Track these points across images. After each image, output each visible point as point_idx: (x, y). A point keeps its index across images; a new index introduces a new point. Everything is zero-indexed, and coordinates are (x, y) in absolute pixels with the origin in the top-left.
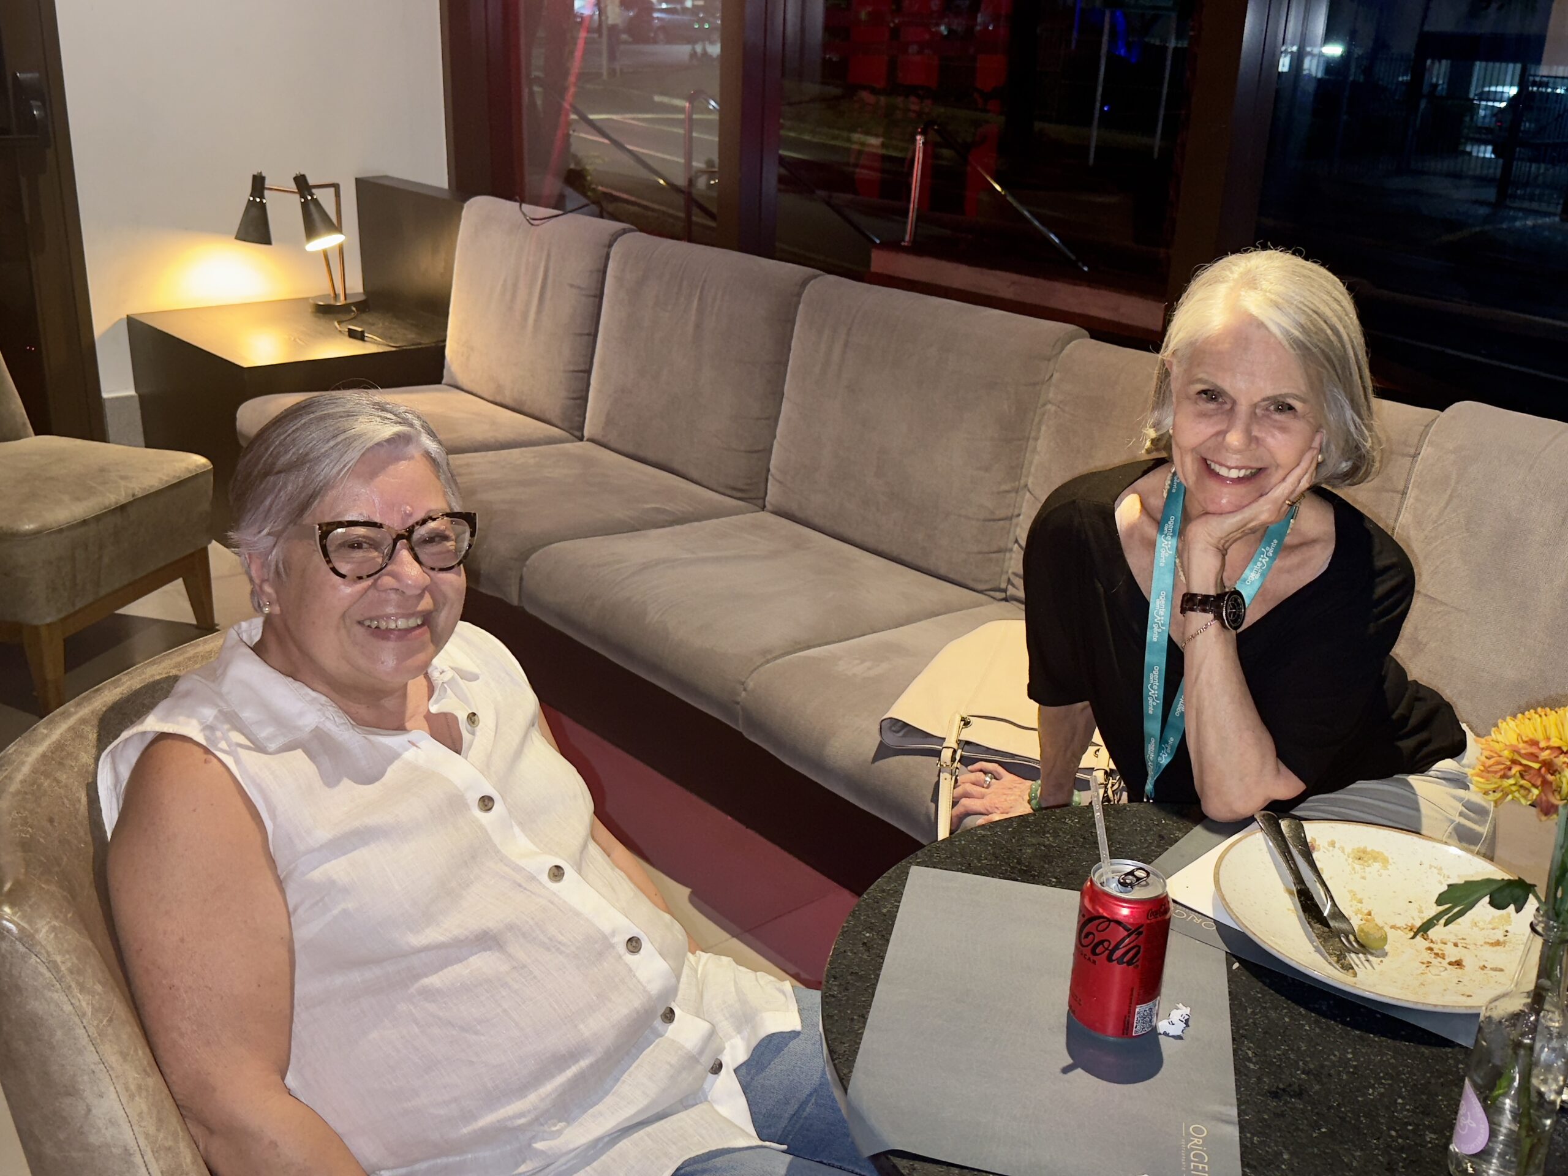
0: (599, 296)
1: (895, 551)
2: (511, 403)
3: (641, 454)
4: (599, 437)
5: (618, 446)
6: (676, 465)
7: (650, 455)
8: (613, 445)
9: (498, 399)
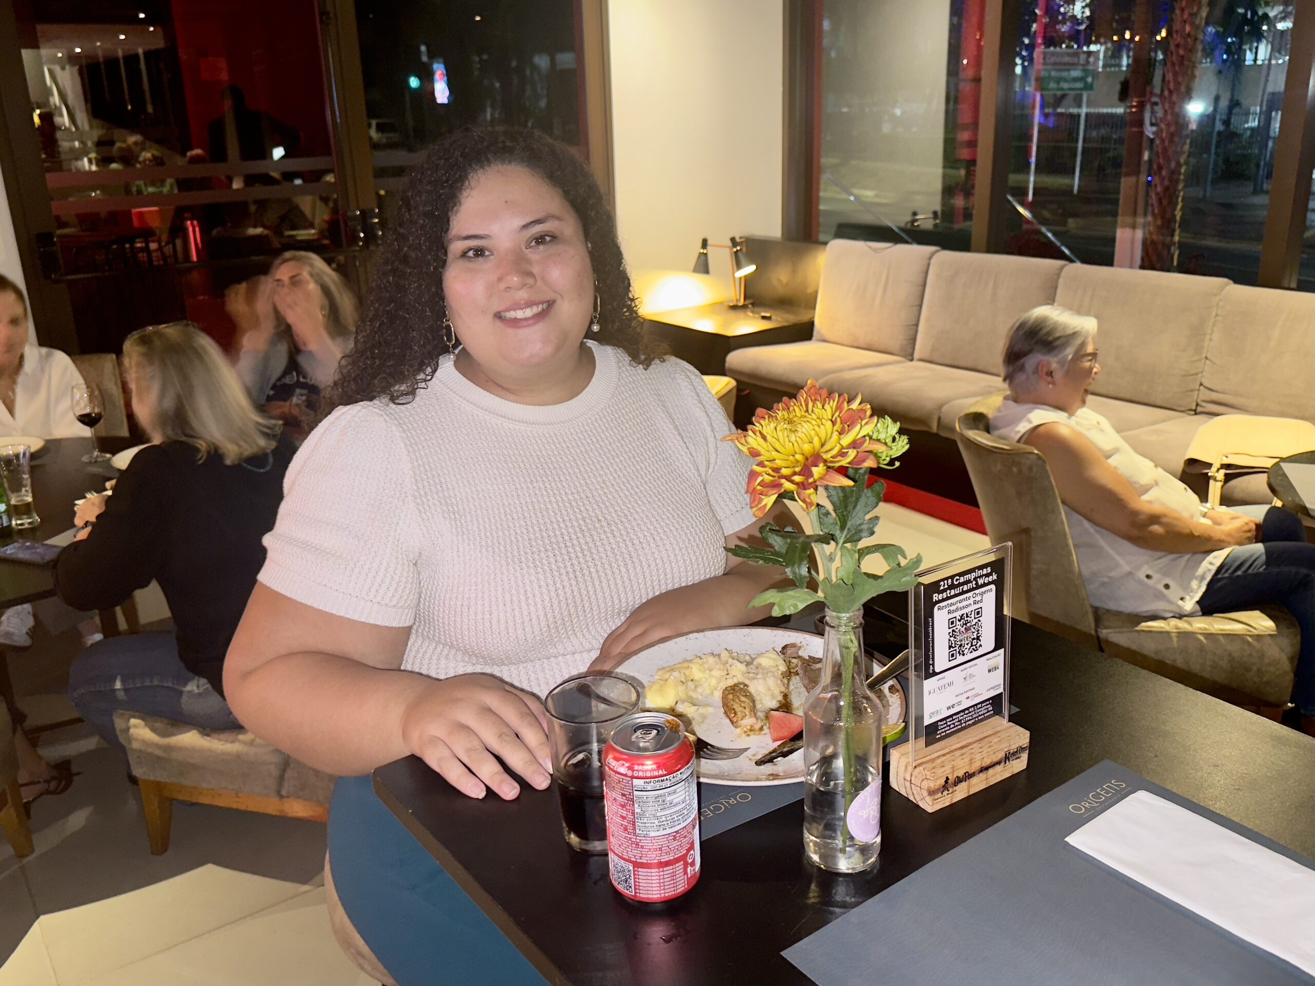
0: (924, 285)
1: (1129, 396)
2: (865, 347)
3: (956, 363)
4: (927, 357)
5: (941, 361)
6: (980, 367)
7: (962, 364)
8: (937, 360)
9: (855, 344)
